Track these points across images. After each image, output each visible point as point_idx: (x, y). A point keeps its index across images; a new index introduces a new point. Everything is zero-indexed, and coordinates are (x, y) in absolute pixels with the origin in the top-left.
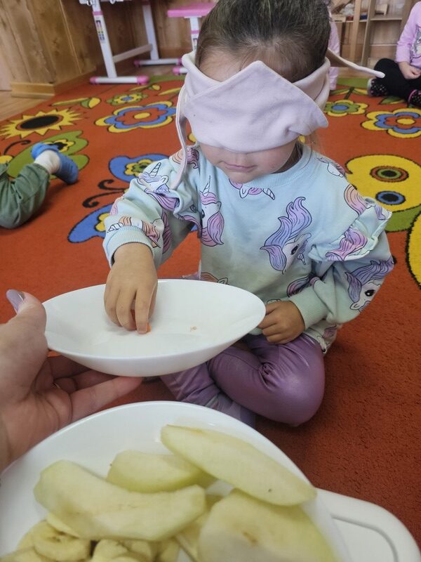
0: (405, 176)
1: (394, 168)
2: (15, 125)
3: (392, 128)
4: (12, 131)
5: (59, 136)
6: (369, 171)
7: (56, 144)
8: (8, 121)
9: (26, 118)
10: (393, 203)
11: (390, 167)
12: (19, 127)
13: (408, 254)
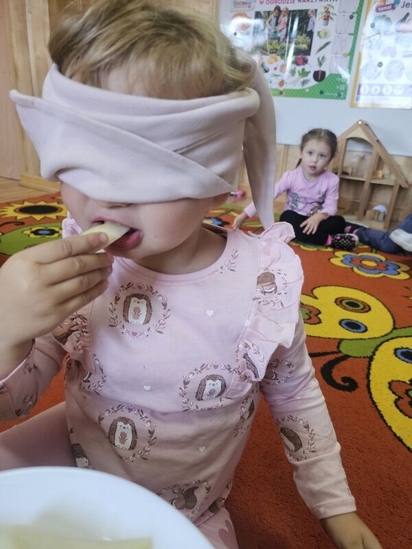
0: (367, 309)
1: (357, 300)
2: (14, 208)
3: (357, 267)
4: (10, 212)
5: (53, 224)
6: (334, 300)
7: (49, 230)
8: (9, 204)
9: (27, 204)
10: (355, 330)
11: (354, 299)
12: (17, 210)
13: (369, 381)
